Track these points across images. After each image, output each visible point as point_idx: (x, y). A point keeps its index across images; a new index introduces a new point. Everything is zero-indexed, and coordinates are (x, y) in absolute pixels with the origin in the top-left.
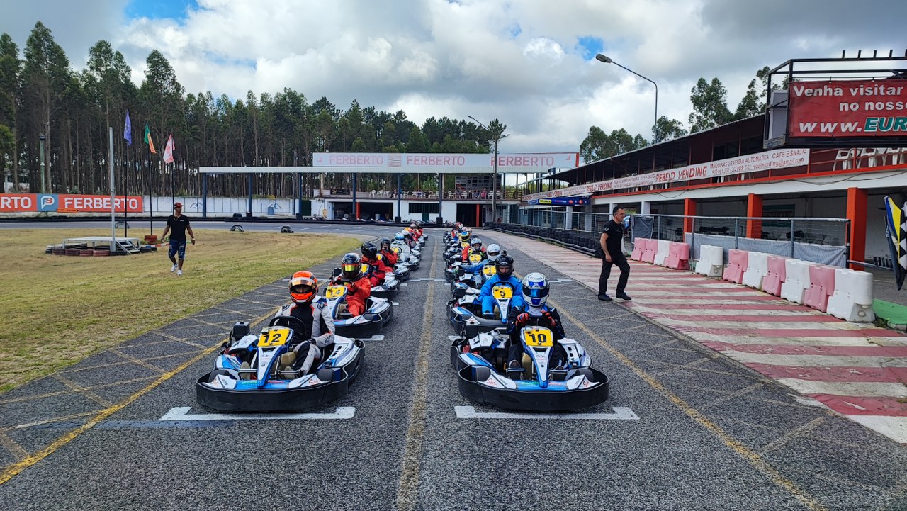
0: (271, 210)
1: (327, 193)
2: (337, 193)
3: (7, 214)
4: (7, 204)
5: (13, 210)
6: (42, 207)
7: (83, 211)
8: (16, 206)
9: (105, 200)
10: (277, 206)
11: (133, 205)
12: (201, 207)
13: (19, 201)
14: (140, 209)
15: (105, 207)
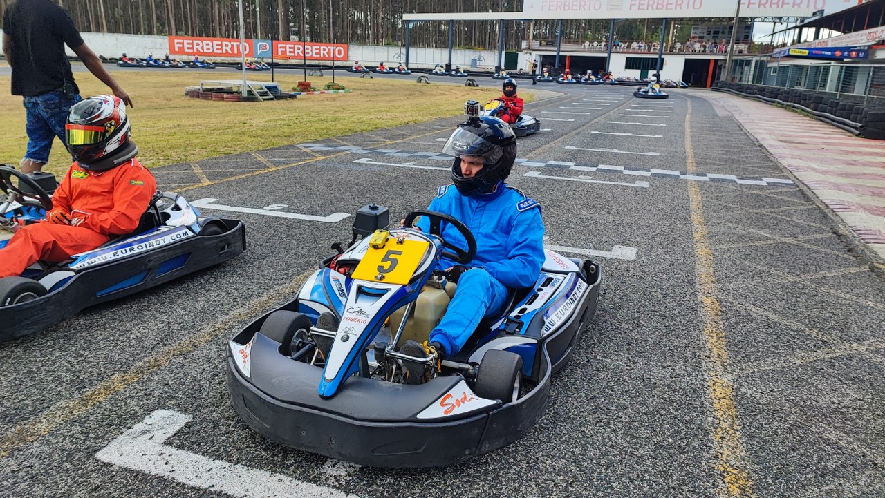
0: (474, 62)
1: (535, 44)
2: (547, 45)
3: (229, 59)
4: (228, 48)
5: (233, 55)
6: (258, 53)
7: (294, 58)
8: (236, 52)
9: (314, 47)
10: (482, 59)
11: (340, 54)
12: (404, 57)
13: (238, 46)
14: (345, 58)
15: (314, 55)
